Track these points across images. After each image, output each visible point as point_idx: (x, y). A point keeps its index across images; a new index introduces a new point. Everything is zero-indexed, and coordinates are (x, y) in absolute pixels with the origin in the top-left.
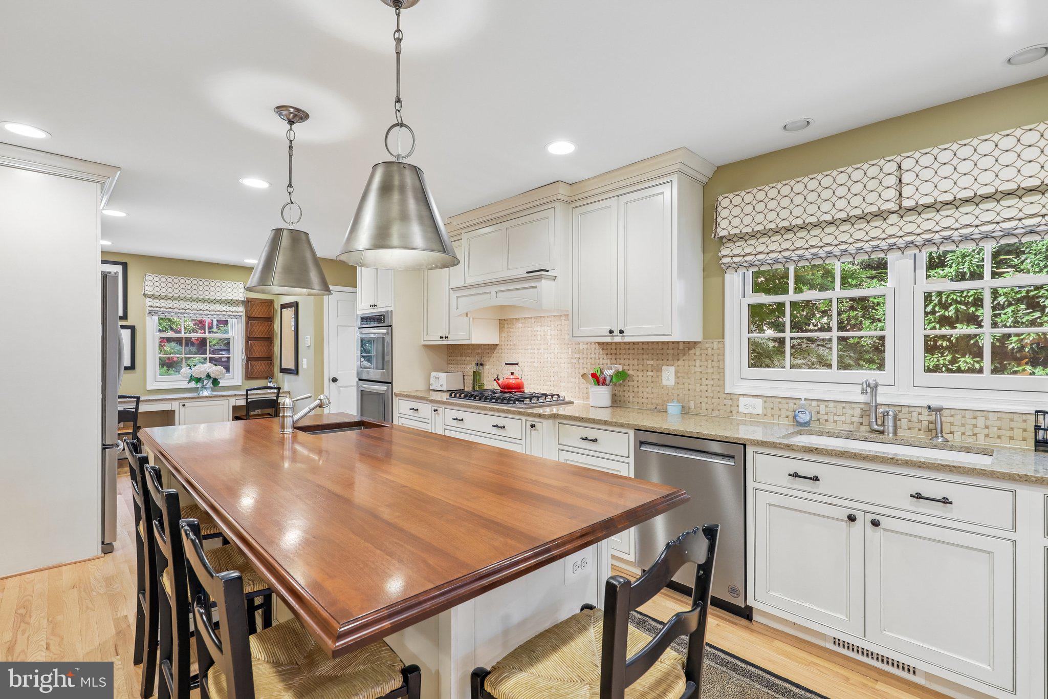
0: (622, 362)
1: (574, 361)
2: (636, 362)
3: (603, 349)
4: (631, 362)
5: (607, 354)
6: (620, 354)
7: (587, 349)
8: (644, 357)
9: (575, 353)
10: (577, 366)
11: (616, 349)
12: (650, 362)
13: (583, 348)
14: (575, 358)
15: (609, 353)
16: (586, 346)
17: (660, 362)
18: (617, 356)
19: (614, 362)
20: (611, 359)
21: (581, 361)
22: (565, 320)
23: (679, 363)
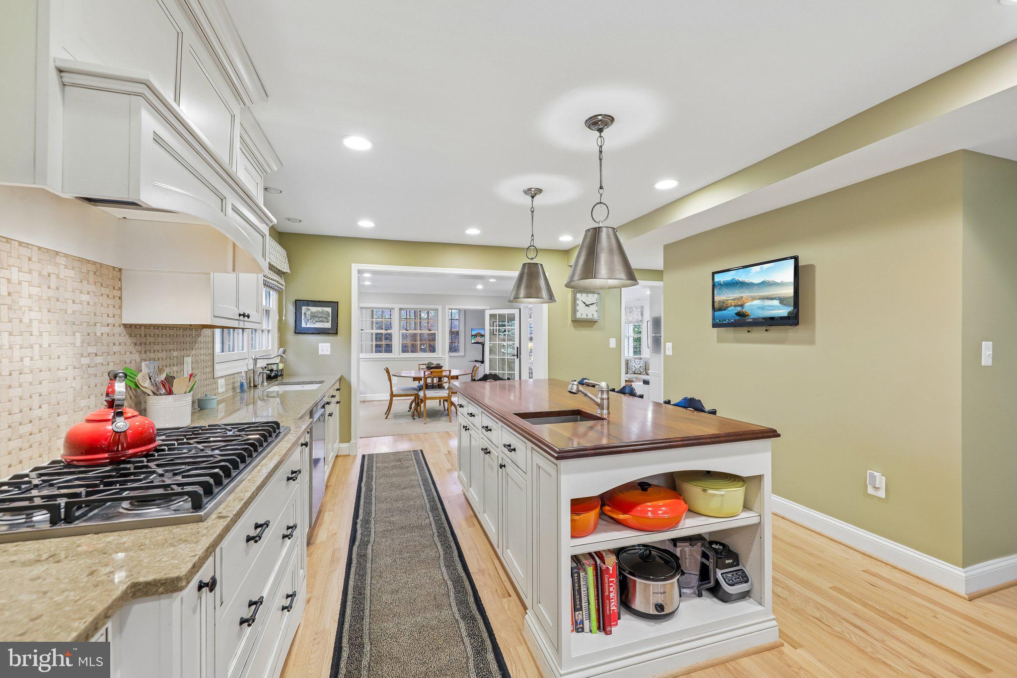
0: (152, 355)
1: (85, 361)
2: (164, 355)
3: (130, 336)
4: (160, 355)
5: (136, 345)
6: (150, 343)
7: (108, 335)
8: (171, 347)
9: (89, 344)
10: (91, 371)
11: (145, 336)
12: (175, 354)
13: (102, 334)
14: (89, 354)
15: (138, 343)
16: (106, 330)
17: (182, 353)
18: (148, 347)
19: (144, 356)
20: (141, 352)
21: (99, 360)
22: (66, 267)
23: (194, 352)
